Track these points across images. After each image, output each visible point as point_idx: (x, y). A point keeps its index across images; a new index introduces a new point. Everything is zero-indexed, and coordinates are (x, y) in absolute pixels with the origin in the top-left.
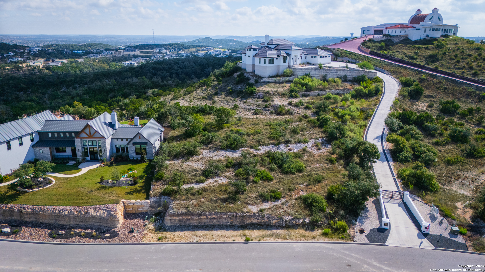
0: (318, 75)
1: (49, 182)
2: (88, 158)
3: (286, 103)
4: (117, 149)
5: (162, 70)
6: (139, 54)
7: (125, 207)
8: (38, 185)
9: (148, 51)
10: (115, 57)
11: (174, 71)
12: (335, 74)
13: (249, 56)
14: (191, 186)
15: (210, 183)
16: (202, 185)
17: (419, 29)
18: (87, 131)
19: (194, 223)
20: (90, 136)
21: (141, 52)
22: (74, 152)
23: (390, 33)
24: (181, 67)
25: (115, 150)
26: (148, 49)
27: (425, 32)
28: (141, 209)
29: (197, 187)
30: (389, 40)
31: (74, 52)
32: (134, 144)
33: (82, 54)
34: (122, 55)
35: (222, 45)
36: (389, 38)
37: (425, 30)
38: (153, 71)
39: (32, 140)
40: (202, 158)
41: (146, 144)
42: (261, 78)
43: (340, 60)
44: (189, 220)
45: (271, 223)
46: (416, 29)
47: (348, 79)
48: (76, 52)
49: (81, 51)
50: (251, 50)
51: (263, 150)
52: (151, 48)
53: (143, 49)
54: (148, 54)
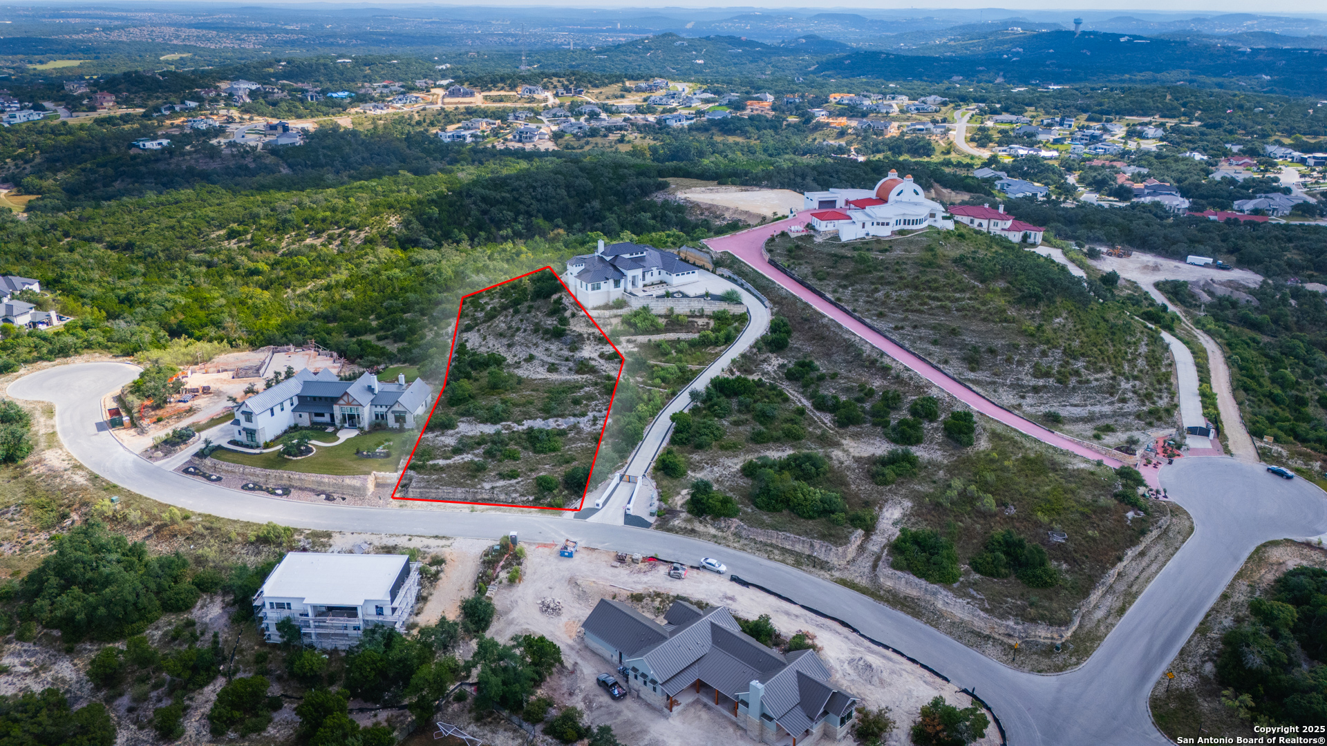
0: (661, 308)
1: (310, 450)
2: (347, 425)
4: (377, 416)
6: (479, 104)
7: (376, 478)
8: (301, 453)
9: (502, 93)
10: (423, 113)
14: (436, 462)
15: (457, 459)
16: (448, 462)
17: (856, 222)
18: (345, 398)
19: (433, 495)
20: (348, 404)
21: (486, 98)
22: (332, 416)
25: (374, 418)
26: (502, 89)
27: (863, 227)
28: (390, 481)
29: (441, 462)
30: (809, 237)
31: (329, 95)
32: (393, 412)
33: (348, 100)
34: (438, 107)
36: (810, 234)
37: (864, 224)
39: (292, 404)
40: (457, 433)
41: (405, 412)
42: (584, 309)
44: (428, 492)
45: (499, 499)
46: (850, 221)
48: (334, 95)
49: (346, 93)
51: (527, 424)
52: (510, 85)
53: (490, 90)
54: (501, 105)
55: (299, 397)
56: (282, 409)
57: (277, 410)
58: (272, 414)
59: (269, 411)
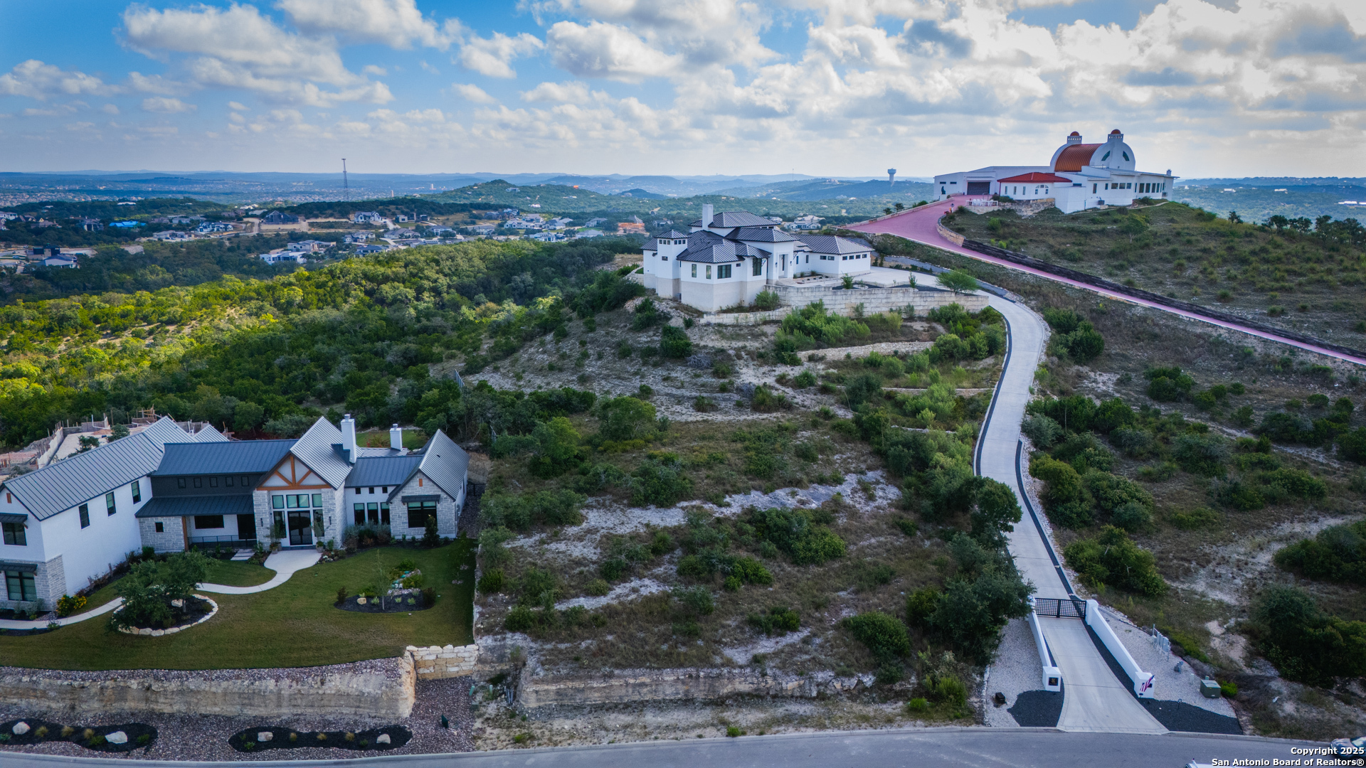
0: (843, 306)
1: (203, 609)
2: (286, 542)
3: (770, 380)
4: (359, 515)
5: (393, 280)
6: (305, 230)
7: (417, 665)
8: (178, 617)
9: (331, 220)
10: (236, 240)
11: (426, 284)
12: (884, 301)
13: (665, 259)
14: (575, 603)
15: (620, 592)
16: (603, 601)
17: (1080, 185)
18: (286, 470)
19: (596, 698)
20: (294, 484)
21: (311, 225)
22: (247, 525)
23: (1010, 194)
24: (446, 270)
25: (352, 520)
26: (331, 215)
27: (1095, 191)
28: (456, 669)
29: (588, 603)
30: (1009, 210)
31: (112, 224)
32: (406, 500)
33: (137, 230)
34: (255, 232)
35: (539, 202)
36: (1008, 206)
37: (1095, 186)
38: (369, 285)
39: (136, 499)
40: (589, 531)
41: (437, 498)
42: (700, 314)
43: (893, 264)
44: (582, 691)
45: (782, 689)
46: (1071, 184)
47: (916, 314)
48: (119, 225)
49: (134, 223)
50: (669, 243)
51: (736, 505)
52: (340, 212)
53: (317, 217)
54: (332, 231)
55: (153, 477)
56: (111, 511)
57: (97, 508)
58: (85, 522)
59: (75, 512)
